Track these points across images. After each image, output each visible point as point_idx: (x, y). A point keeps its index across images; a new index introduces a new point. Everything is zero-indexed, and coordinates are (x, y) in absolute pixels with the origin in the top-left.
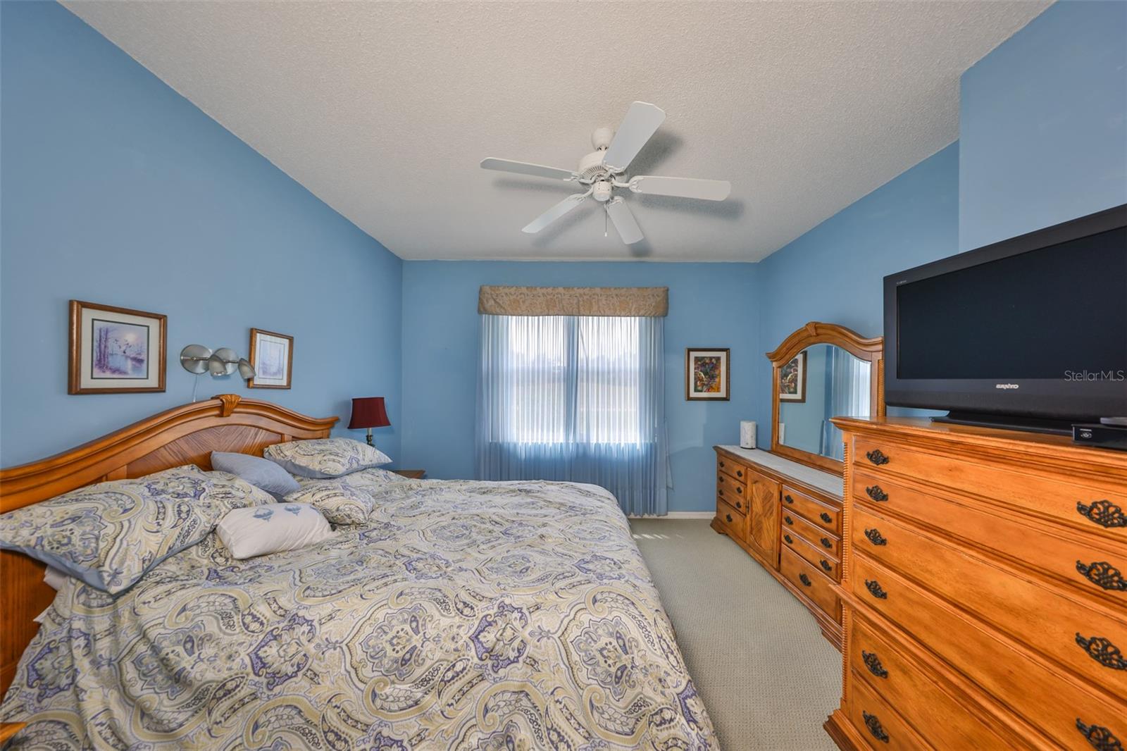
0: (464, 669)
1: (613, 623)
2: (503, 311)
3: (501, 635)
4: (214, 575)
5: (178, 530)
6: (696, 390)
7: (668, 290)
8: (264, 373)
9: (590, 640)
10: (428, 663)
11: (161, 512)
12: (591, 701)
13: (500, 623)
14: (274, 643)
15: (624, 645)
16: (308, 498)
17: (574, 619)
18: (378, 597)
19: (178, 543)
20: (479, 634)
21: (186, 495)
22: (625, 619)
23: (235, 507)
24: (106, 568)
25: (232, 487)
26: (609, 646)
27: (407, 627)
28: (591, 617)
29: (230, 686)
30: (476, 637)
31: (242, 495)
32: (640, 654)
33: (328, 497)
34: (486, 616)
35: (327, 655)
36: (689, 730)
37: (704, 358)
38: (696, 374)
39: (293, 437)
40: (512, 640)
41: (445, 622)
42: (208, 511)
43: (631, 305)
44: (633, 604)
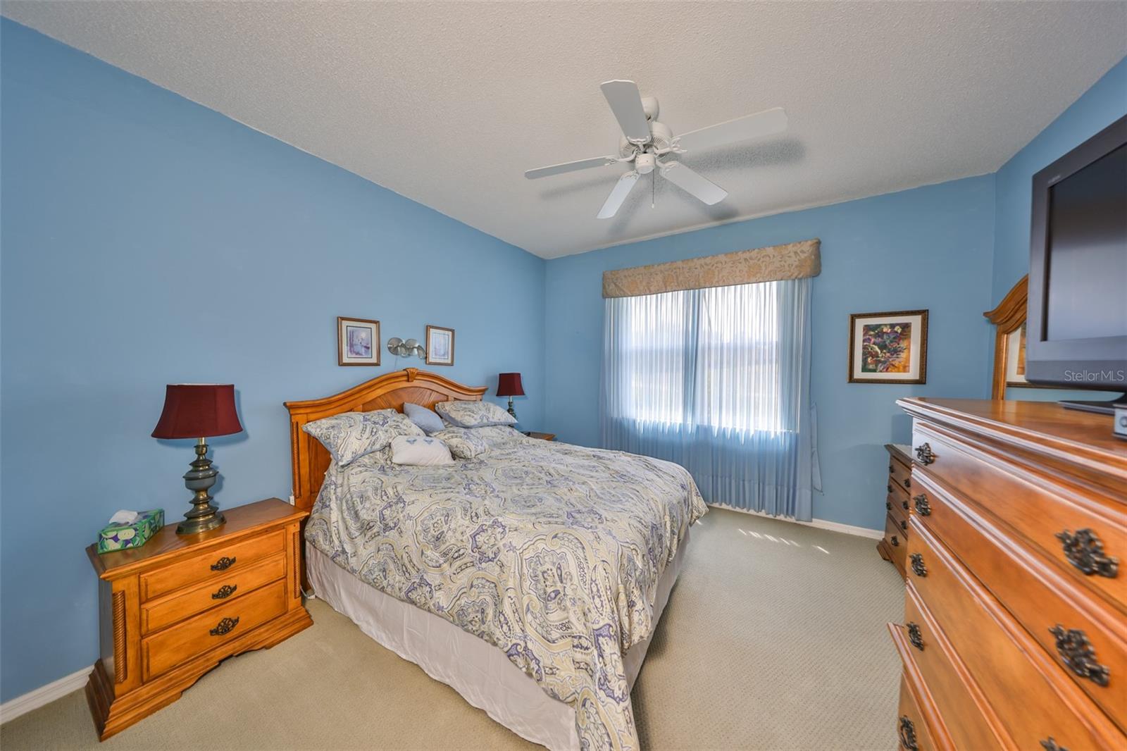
0: (463, 554)
1: (559, 556)
2: (622, 293)
3: (488, 540)
4: (382, 469)
5: (369, 441)
6: (865, 369)
7: (819, 243)
8: (436, 354)
9: (538, 562)
10: (448, 544)
11: (364, 430)
12: (528, 605)
13: (489, 532)
14: (389, 509)
15: (561, 575)
16: (442, 437)
17: (533, 544)
18: (437, 498)
19: (369, 448)
20: (476, 535)
21: (378, 423)
22: (569, 557)
23: (400, 434)
24: (339, 453)
25: (401, 423)
26: (549, 572)
27: (443, 519)
28: (545, 546)
29: (371, 524)
30: (474, 537)
31: (405, 428)
32: (572, 587)
33: (452, 437)
34: (482, 525)
35: (407, 522)
36: (597, 661)
37: (880, 325)
38: (865, 348)
39: (455, 398)
40: (493, 545)
41: (461, 522)
42: (386, 434)
43: (764, 268)
44: (583, 548)
